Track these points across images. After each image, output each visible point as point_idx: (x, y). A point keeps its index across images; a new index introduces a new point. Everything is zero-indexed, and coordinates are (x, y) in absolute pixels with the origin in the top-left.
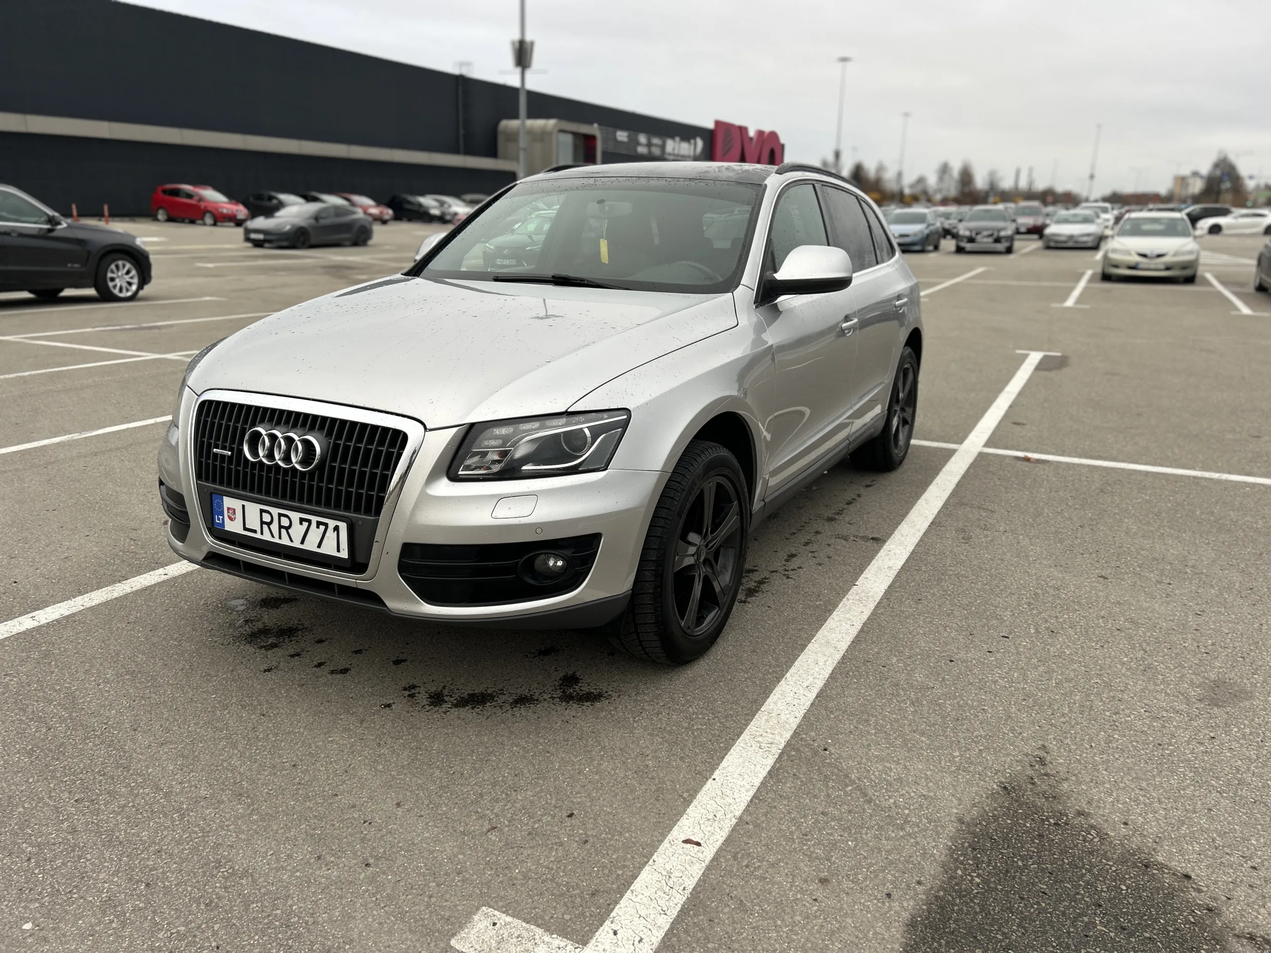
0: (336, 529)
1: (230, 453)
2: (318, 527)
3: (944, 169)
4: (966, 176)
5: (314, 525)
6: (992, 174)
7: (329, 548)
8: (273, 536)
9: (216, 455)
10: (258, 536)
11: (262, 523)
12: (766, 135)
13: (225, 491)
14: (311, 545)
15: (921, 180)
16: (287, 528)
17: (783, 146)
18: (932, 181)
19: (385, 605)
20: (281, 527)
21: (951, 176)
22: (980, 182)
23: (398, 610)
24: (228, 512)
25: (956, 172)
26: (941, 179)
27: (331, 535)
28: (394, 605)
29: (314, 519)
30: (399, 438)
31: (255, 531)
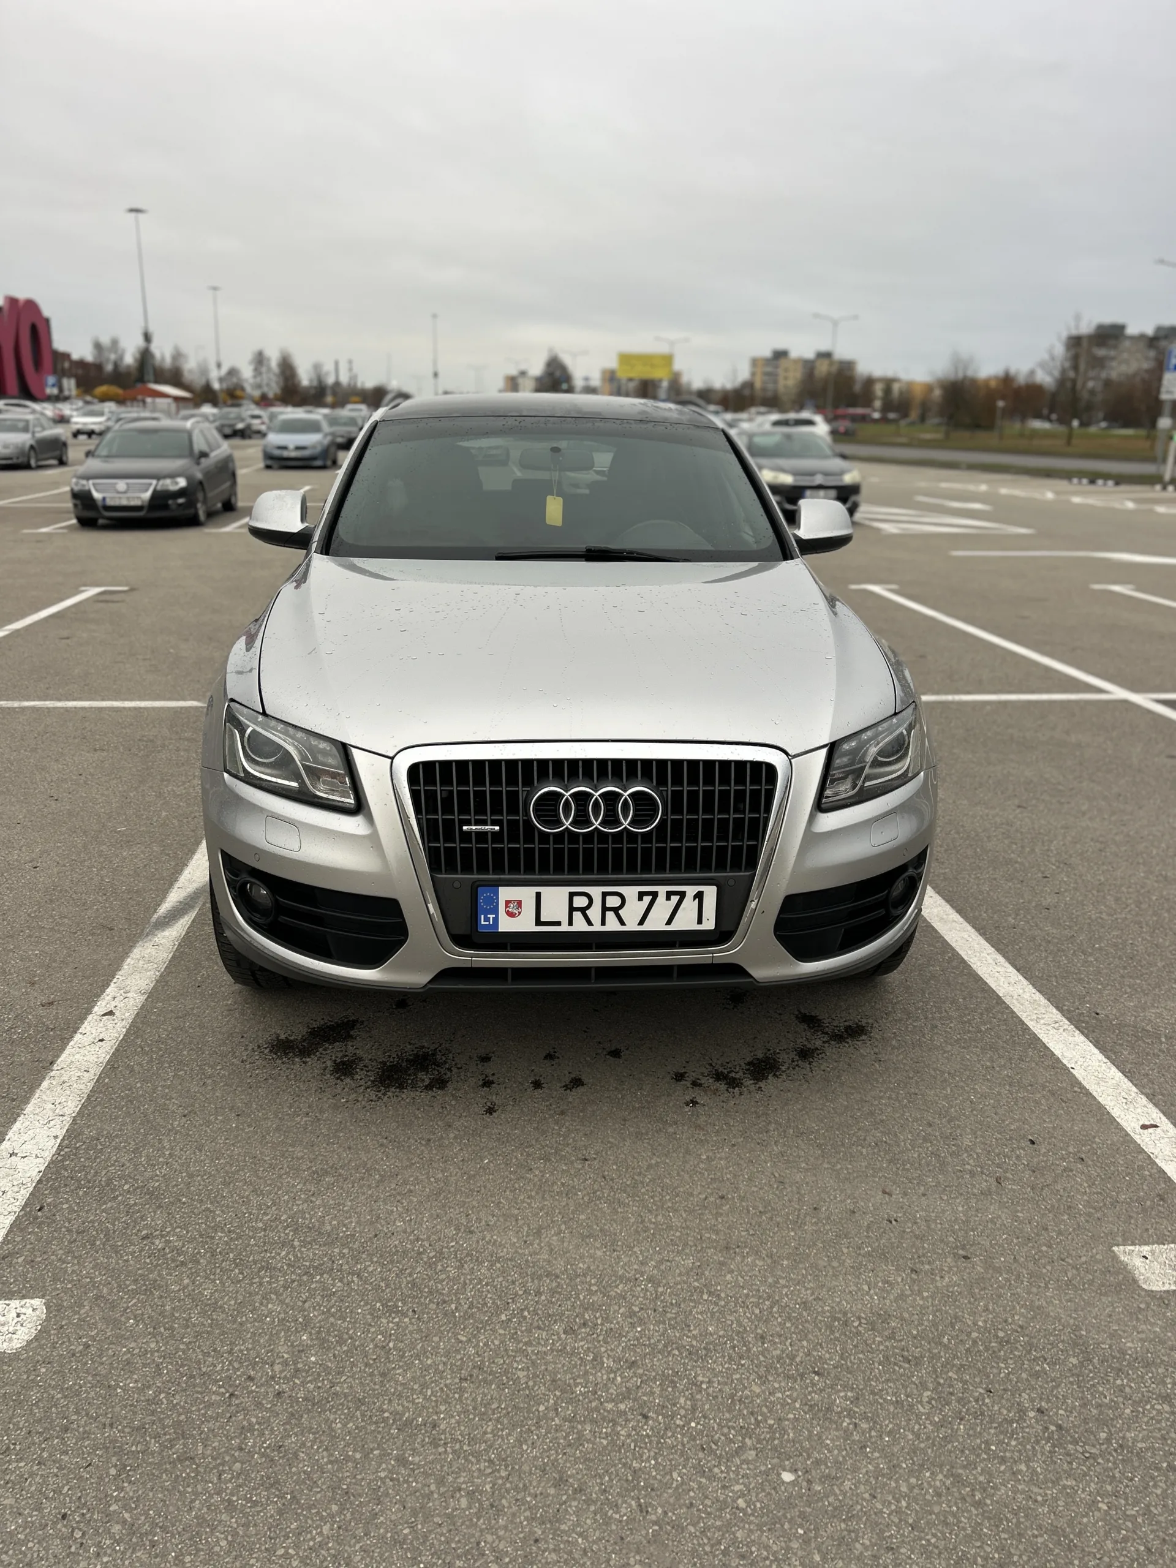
0: (699, 896)
1: (497, 828)
2: (668, 898)
3: (260, 360)
4: (287, 369)
5: (661, 897)
6: (317, 367)
7: (686, 921)
8: (590, 923)
9: (469, 833)
10: (564, 928)
11: (572, 909)
12: (21, 304)
13: (500, 880)
14: (656, 922)
15: (232, 372)
16: (616, 910)
17: (47, 321)
18: (247, 372)
19: (751, 976)
20: (605, 909)
21: (269, 369)
22: (305, 378)
23: (765, 978)
24: (507, 906)
25: (274, 364)
26: (257, 371)
27: (690, 906)
28: (761, 973)
29: (662, 890)
30: (765, 773)
31: (558, 924)
